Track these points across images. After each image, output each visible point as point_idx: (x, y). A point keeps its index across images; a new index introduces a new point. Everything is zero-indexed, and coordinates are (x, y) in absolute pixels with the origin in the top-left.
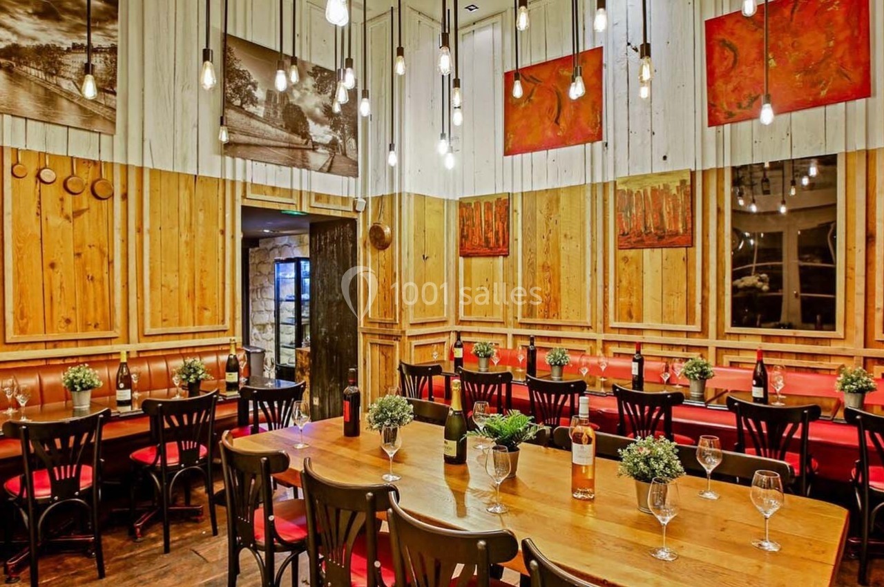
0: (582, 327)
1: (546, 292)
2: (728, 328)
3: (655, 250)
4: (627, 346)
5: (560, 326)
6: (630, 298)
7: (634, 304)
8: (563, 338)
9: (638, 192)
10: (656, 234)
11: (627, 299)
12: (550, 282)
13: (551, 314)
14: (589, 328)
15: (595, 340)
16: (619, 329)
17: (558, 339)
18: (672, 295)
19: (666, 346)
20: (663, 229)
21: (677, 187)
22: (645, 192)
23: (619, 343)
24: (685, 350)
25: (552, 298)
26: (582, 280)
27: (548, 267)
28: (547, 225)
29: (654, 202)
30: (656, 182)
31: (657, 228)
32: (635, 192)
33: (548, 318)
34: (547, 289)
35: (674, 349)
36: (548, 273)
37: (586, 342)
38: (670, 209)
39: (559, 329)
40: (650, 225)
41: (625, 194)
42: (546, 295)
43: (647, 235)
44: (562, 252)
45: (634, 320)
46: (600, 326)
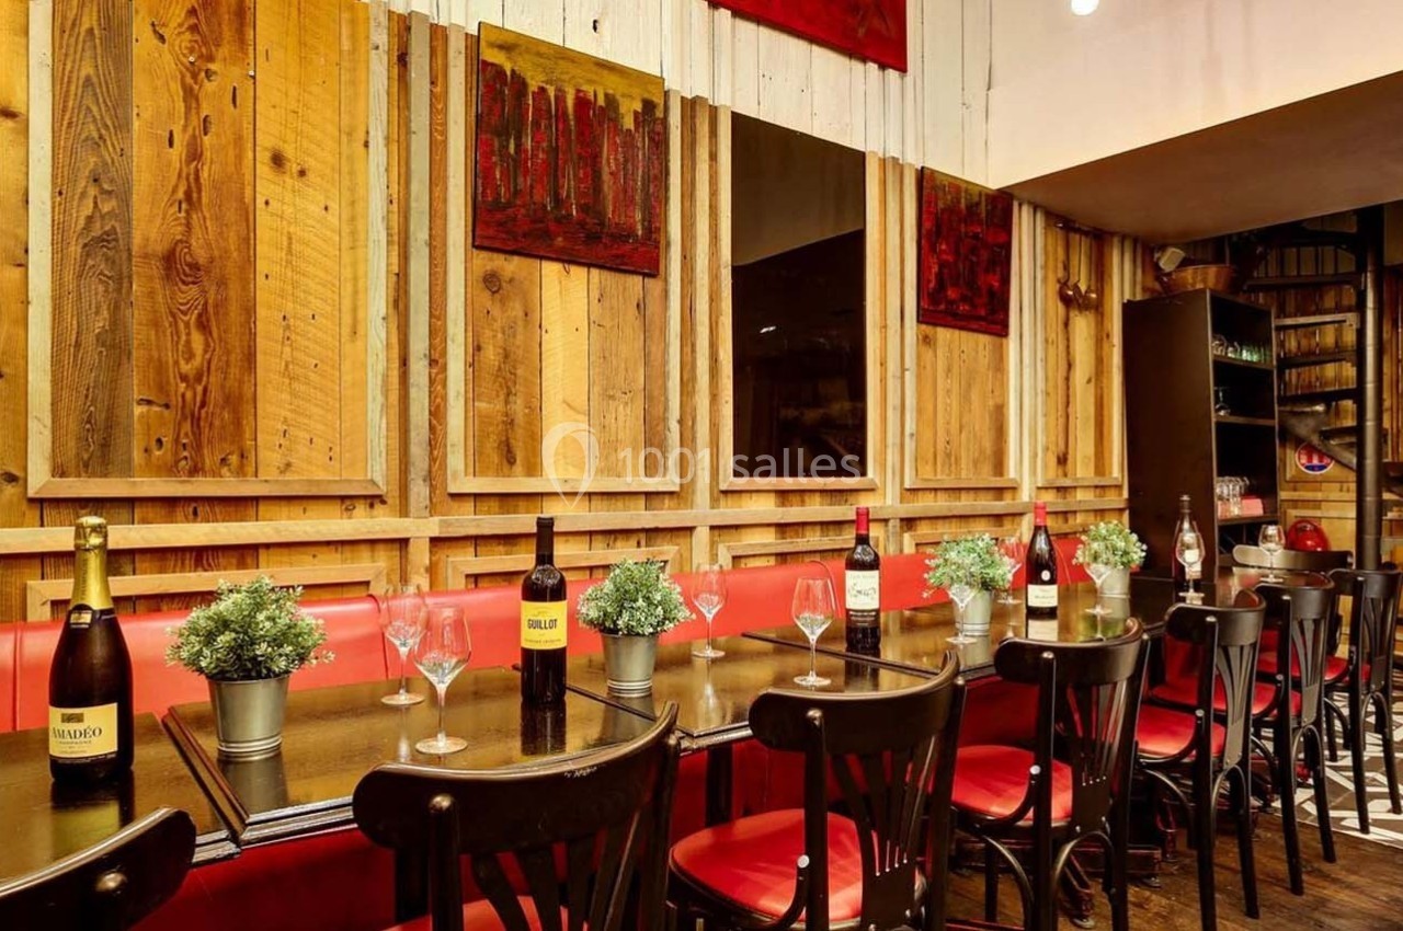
0: (346, 501)
1: (185, 368)
2: (728, 481)
3: (574, 269)
4: (501, 548)
5: (256, 500)
6: (507, 402)
7: (520, 419)
8: (268, 546)
9: (542, 90)
10: (582, 224)
11: (499, 406)
12: (203, 326)
13: (209, 460)
14: (374, 500)
15: (403, 543)
16: (477, 496)
17: (245, 554)
18: (612, 397)
19: (600, 537)
20: (601, 215)
21: (636, 113)
22: (560, 98)
23: (478, 541)
24: (643, 542)
25: (214, 395)
26: (346, 330)
27: (195, 267)
28: (190, 96)
29: (581, 134)
30: (590, 82)
31: (583, 208)
32: (533, 86)
33: (195, 471)
34: (190, 356)
35: (619, 544)
36: (194, 290)
37: (365, 552)
38: (617, 165)
39: (252, 511)
40: (568, 196)
41: (504, 83)
42: (184, 378)
43: (558, 221)
44: (263, 219)
45: (518, 468)
46: (419, 491)
